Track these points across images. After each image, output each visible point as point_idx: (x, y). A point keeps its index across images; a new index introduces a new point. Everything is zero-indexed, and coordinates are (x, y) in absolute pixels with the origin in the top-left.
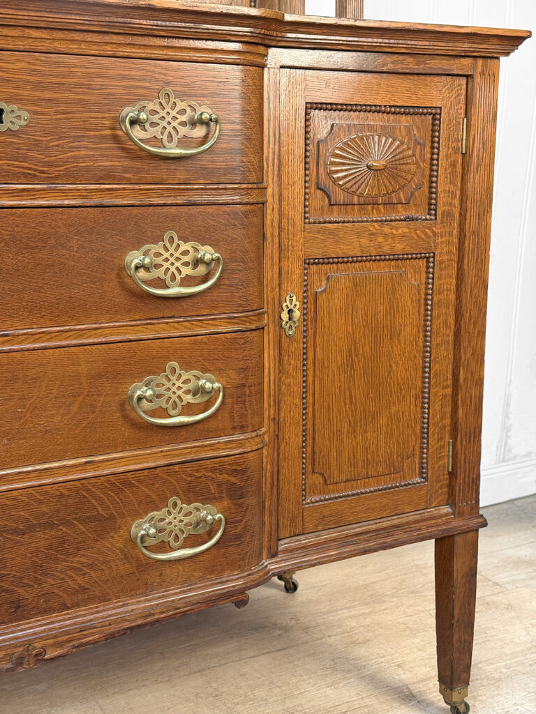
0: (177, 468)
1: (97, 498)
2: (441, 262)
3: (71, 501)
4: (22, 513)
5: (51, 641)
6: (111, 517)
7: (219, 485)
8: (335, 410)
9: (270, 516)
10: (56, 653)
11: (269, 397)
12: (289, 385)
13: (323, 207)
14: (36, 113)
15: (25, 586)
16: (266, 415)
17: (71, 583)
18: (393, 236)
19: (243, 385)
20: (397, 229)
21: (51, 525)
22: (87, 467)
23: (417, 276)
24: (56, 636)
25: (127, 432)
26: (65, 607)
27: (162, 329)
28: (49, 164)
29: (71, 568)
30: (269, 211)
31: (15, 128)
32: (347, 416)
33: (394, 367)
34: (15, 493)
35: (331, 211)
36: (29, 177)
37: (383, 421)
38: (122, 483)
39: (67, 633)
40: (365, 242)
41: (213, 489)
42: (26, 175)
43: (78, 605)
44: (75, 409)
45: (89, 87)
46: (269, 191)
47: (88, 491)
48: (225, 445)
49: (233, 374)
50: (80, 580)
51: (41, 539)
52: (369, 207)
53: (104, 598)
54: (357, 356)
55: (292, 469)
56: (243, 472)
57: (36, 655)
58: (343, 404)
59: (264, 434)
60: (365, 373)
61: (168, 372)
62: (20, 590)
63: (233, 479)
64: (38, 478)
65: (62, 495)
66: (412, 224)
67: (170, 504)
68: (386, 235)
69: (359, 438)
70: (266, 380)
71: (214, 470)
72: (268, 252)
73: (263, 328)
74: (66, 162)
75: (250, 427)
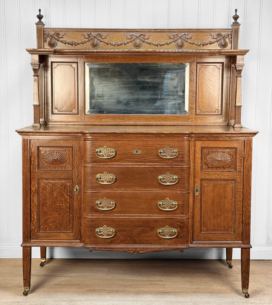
0: (168, 220)
1: (151, 223)
2: (238, 182)
3: (146, 223)
4: (136, 223)
5: (140, 249)
6: (153, 227)
7: (177, 225)
8: (209, 213)
9: (191, 234)
10: (141, 252)
11: (191, 208)
12: (197, 206)
13: (206, 168)
14: (143, 151)
15: (136, 237)
16: (190, 212)
17: (145, 239)
18: (224, 175)
19: (183, 205)
20: (225, 173)
21: (141, 227)
22: (149, 216)
23: (232, 184)
24: (141, 248)
25: (157, 211)
26: (143, 243)
27: (166, 191)
28: (145, 160)
29: (145, 236)
30: (191, 169)
31: (139, 154)
32: (212, 215)
33: (225, 205)
34: (135, 219)
35: (208, 169)
36: (141, 162)
37: (222, 217)
38: (156, 221)
39: (143, 248)
40: (217, 176)
41: (176, 225)
42: (140, 162)
43: (146, 244)
44: (147, 205)
45: (153, 146)
46: (191, 165)
47: (149, 221)
48: (179, 217)
49: (181, 202)
50: (147, 238)
51: (140, 229)
52: (218, 168)
53: (152, 244)
54: (215, 201)
55: (197, 225)
56: (183, 223)
57: (137, 251)
58: (211, 212)
59: (189, 215)
60: (217, 206)
61: (166, 200)
62: (135, 238)
63: (180, 224)
64: (140, 217)
65: (144, 221)
66: (230, 173)
67: (166, 227)
68: (222, 175)
69: (216, 220)
70: (190, 204)
71: (176, 221)
72: (191, 177)
73: (189, 193)
74: (148, 159)
75: (185, 214)
